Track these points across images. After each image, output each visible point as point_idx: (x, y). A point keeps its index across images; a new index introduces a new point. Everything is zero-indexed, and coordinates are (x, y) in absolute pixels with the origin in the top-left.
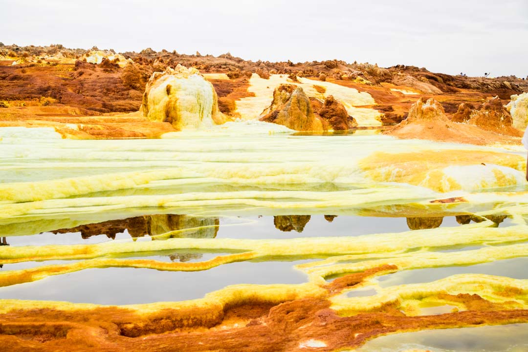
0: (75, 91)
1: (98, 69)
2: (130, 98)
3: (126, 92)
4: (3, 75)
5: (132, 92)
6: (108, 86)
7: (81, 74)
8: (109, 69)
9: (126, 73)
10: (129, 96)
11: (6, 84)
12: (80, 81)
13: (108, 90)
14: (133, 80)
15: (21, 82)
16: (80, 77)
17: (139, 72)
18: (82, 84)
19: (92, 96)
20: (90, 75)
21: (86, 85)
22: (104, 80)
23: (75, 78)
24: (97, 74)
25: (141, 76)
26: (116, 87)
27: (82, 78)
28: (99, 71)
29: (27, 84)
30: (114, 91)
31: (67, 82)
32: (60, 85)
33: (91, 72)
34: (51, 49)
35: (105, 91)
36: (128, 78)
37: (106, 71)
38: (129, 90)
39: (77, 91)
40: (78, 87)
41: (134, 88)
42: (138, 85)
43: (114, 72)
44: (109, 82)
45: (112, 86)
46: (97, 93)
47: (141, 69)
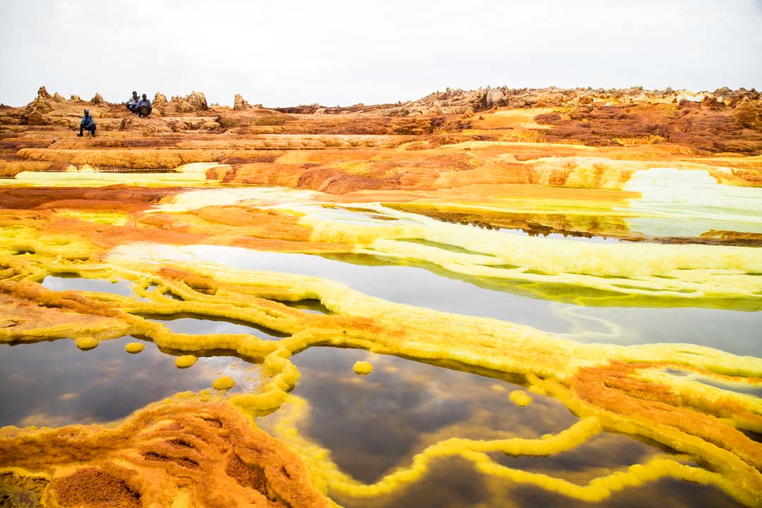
0: (682, 130)
1: (703, 107)
2: (744, 137)
3: (738, 132)
4: (611, 115)
5: (746, 131)
6: (719, 125)
7: (686, 113)
8: (716, 108)
9: (739, 111)
10: (742, 136)
11: (615, 123)
12: (688, 120)
13: (718, 129)
14: (747, 119)
15: (628, 121)
16: (685, 116)
17: (756, 110)
18: (690, 123)
19: (700, 135)
20: (697, 113)
21: (694, 124)
22: (714, 119)
23: (680, 117)
24: (704, 112)
25: (758, 114)
26: (727, 126)
27: (688, 116)
28: (705, 109)
29: (635, 123)
30: (725, 131)
31: (674, 121)
32: (667, 124)
33: (697, 110)
34: (632, 90)
35: (715, 130)
36: (742, 116)
37: (712, 109)
38: (742, 129)
39: (684, 130)
40: (685, 126)
41: (748, 127)
42: (753, 124)
43: (722, 111)
44: (719, 121)
45: (723, 125)
46: (706, 132)
47: (758, 107)
